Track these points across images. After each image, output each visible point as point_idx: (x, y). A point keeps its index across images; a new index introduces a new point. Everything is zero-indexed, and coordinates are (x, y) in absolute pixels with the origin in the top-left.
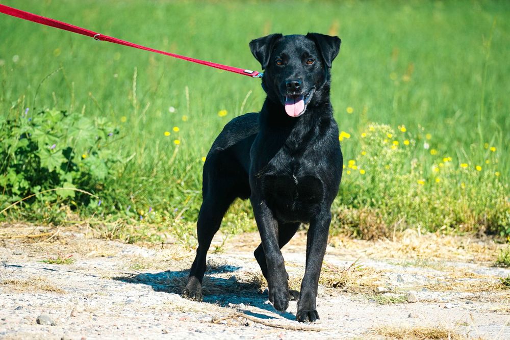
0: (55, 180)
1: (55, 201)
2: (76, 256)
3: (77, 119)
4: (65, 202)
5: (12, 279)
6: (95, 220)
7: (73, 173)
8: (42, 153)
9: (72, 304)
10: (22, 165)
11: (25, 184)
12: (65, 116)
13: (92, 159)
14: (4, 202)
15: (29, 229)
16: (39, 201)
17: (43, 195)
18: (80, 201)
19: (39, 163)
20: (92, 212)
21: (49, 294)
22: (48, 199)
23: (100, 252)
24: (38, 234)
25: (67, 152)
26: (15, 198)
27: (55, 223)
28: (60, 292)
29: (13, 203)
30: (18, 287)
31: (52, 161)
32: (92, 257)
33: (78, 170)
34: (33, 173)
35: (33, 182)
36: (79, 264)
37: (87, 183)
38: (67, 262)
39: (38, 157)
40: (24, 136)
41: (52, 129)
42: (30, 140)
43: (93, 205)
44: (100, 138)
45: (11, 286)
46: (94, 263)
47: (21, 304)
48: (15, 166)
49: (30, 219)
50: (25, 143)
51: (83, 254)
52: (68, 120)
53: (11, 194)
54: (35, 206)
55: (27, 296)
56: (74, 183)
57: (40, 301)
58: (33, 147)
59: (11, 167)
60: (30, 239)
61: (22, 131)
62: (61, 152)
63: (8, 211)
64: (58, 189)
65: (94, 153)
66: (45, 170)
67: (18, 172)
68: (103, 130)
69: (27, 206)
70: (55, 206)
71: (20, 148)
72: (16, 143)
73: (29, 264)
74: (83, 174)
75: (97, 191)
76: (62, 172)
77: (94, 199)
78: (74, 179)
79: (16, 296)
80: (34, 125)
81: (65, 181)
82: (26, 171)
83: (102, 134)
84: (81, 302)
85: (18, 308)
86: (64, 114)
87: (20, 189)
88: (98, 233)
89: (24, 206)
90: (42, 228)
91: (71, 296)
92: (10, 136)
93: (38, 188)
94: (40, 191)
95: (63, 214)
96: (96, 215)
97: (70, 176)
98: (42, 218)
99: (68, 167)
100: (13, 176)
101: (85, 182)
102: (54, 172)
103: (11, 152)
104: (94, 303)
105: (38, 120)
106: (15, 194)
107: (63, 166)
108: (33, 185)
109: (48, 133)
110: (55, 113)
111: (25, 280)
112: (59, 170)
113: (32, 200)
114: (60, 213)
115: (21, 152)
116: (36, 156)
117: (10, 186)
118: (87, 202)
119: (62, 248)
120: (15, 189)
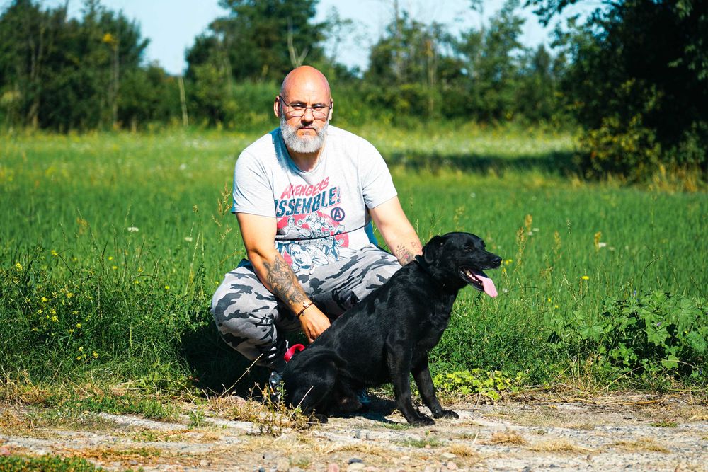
0: (661, 353)
1: (661, 372)
2: (680, 420)
3: (679, 300)
4: (670, 373)
5: (623, 440)
6: (697, 388)
7: (677, 348)
8: (649, 330)
9: (675, 462)
10: (631, 341)
11: (635, 357)
12: (669, 297)
13: (693, 334)
14: (616, 373)
15: (637, 397)
16: (647, 372)
17: (651, 367)
18: (683, 372)
19: (646, 338)
20: (694, 381)
21: (655, 454)
22: (655, 370)
23: (700, 416)
24: (646, 401)
25: (671, 329)
26: (626, 369)
27: (661, 391)
28: (665, 452)
29: (624, 373)
30: (628, 448)
31: (657, 337)
32: (694, 421)
33: (680, 345)
34: (642, 348)
35: (642, 355)
36: (682, 427)
37: (689, 355)
38: (672, 425)
39: (646, 334)
40: (633, 315)
41: (658, 308)
42: (638, 318)
43: (694, 375)
44: (699, 317)
45: (622, 447)
46: (695, 426)
47: (630, 462)
48: (626, 341)
49: (640, 387)
50: (634, 321)
51: (686, 418)
52: (671, 301)
53: (622, 365)
54: (644, 376)
55: (636, 456)
56: (677, 356)
57: (647, 460)
58: (641, 324)
59: (622, 342)
60: (637, 407)
61: (631, 311)
62: (665, 329)
63: (620, 380)
64: (663, 361)
65: (695, 330)
66: (652, 344)
67: (628, 347)
68: (702, 309)
69: (637, 376)
70: (661, 377)
71: (630, 325)
72: (625, 321)
73: (638, 427)
74: (685, 348)
75: (697, 362)
76: (666, 346)
77: (695, 370)
78: (677, 353)
79: (626, 456)
80: (640, 305)
81: (670, 354)
82: (635, 346)
83: (701, 313)
84: (684, 461)
85: (628, 466)
86: (668, 295)
87: (630, 361)
88: (698, 399)
89: (634, 376)
90: (650, 395)
91: (676, 455)
92: (621, 315)
93: (646, 360)
94: (647, 363)
95: (669, 383)
96: (697, 384)
97: (674, 350)
98: (650, 386)
99: (672, 341)
100: (624, 350)
101: (687, 355)
102: (660, 346)
103: (622, 329)
104: (695, 461)
105: (645, 300)
106: (626, 366)
107: (668, 341)
108: (641, 358)
109: (654, 312)
110: (660, 295)
111: (634, 441)
112: (663, 345)
113: (641, 371)
114: (665, 382)
115: (630, 328)
116: (643, 333)
117: (621, 359)
118: (689, 373)
119: (667, 413)
120: (626, 362)
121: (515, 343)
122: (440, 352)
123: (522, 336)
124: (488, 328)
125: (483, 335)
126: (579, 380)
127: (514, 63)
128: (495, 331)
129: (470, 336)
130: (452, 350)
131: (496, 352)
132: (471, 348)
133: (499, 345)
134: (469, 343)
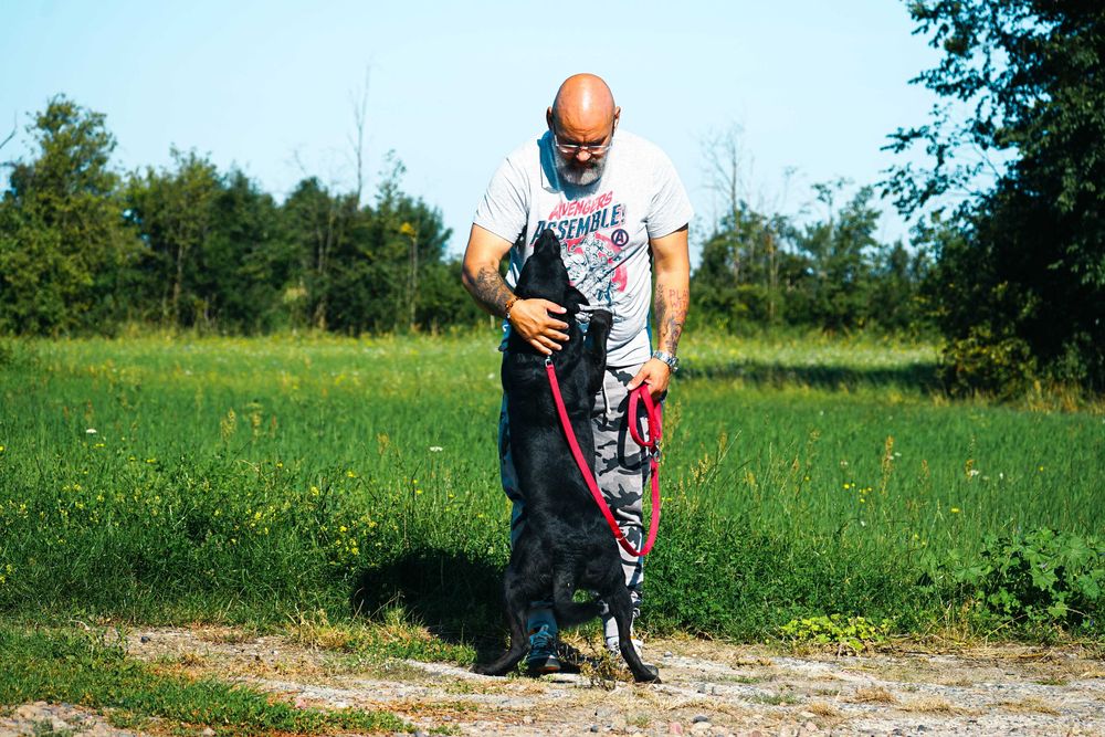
0: (1047, 599)
1: (1047, 621)
2: (1070, 676)
3: (1069, 538)
4: (1057, 622)
5: (1006, 700)
6: (1086, 640)
7: (1066, 593)
8: (1035, 573)
9: (1067, 726)
10: (1013, 584)
11: (1017, 604)
12: (1057, 535)
13: (1084, 578)
14: (996, 621)
15: (1021, 649)
16: (1031, 621)
17: (1035, 615)
18: (1072, 622)
19: (1031, 582)
20: (1085, 632)
21: (1044, 716)
22: (1039, 619)
23: (1094, 673)
24: (1030, 654)
25: (1059, 571)
26: (1007, 618)
27: (1048, 643)
28: (1055, 714)
29: (1004, 622)
30: (1013, 709)
31: (1044, 580)
32: (1086, 678)
33: (1070, 590)
34: (1024, 592)
35: (1025, 601)
36: (1073, 685)
37: (1079, 602)
38: (1061, 683)
39: (1031, 577)
40: (1015, 555)
41: (1044, 548)
42: (1021, 558)
43: (1086, 625)
44: (1092, 558)
45: (1006, 707)
46: (1088, 684)
47: (1016, 726)
48: (1007, 585)
49: (1022, 638)
50: (1017, 561)
51: (1077, 675)
52: (1059, 539)
53: (1002, 613)
54: (1027, 626)
55: (1022, 718)
56: (1065, 602)
57: (1035, 723)
58: (1025, 565)
59: (1003, 586)
60: (1022, 660)
61: (1014, 549)
62: (1052, 572)
63: (999, 631)
64: (1049, 608)
65: (1086, 573)
66: (1038, 589)
67: (1009, 591)
68: (1095, 549)
69: (1019, 625)
70: (1047, 626)
71: (1011, 567)
72: (1007, 562)
73: (1022, 684)
74: (1075, 594)
75: (1089, 611)
76: (1054, 591)
77: (1086, 619)
78: (1066, 599)
79: (1010, 718)
80: (1025, 544)
81: (1057, 600)
82: (1018, 590)
83: (1094, 554)
84: (1077, 725)
85: (1013, 730)
86: (1056, 533)
87: (1011, 608)
88: (1090, 653)
89: (1016, 626)
90: (1034, 647)
91: (1067, 718)
92: (1002, 555)
93: (1031, 607)
94: (1032, 610)
95: (1055, 634)
96: (1089, 636)
97: (1062, 596)
98: (1034, 637)
99: (1060, 586)
100: (1005, 596)
101: (1078, 601)
102: (1046, 591)
103: (1003, 570)
104: (1090, 725)
105: (1028, 538)
106: (1007, 614)
107: (1056, 586)
108: (1025, 604)
109: (1040, 552)
110: (1046, 532)
111: (1019, 702)
112: (1050, 589)
113: (1025, 619)
114: (1052, 633)
115: (1013, 570)
116: (1028, 575)
117: (1002, 605)
118: (1079, 622)
119: (1055, 668)
120: (1007, 609)
121: (880, 586)
122: (794, 594)
123: (889, 578)
124: (850, 569)
125: (843, 576)
126: (954, 629)
127: (866, 262)
128: (858, 571)
129: (829, 576)
130: (808, 593)
131: (859, 595)
132: (830, 591)
133: (862, 587)
134: (828, 584)
